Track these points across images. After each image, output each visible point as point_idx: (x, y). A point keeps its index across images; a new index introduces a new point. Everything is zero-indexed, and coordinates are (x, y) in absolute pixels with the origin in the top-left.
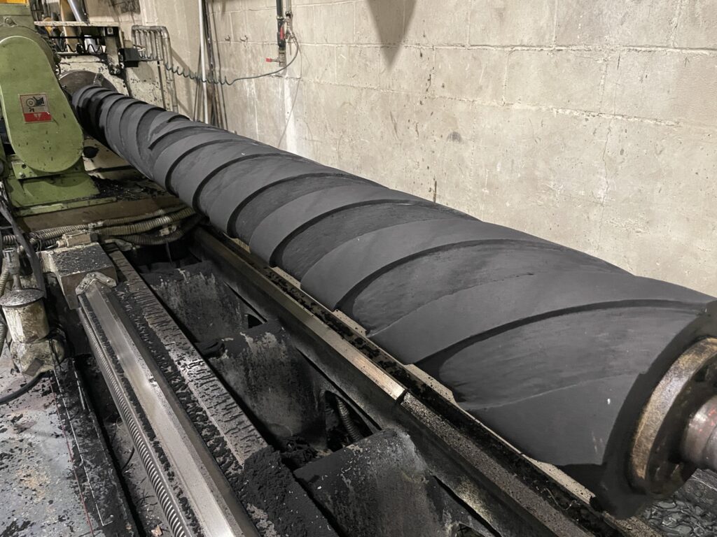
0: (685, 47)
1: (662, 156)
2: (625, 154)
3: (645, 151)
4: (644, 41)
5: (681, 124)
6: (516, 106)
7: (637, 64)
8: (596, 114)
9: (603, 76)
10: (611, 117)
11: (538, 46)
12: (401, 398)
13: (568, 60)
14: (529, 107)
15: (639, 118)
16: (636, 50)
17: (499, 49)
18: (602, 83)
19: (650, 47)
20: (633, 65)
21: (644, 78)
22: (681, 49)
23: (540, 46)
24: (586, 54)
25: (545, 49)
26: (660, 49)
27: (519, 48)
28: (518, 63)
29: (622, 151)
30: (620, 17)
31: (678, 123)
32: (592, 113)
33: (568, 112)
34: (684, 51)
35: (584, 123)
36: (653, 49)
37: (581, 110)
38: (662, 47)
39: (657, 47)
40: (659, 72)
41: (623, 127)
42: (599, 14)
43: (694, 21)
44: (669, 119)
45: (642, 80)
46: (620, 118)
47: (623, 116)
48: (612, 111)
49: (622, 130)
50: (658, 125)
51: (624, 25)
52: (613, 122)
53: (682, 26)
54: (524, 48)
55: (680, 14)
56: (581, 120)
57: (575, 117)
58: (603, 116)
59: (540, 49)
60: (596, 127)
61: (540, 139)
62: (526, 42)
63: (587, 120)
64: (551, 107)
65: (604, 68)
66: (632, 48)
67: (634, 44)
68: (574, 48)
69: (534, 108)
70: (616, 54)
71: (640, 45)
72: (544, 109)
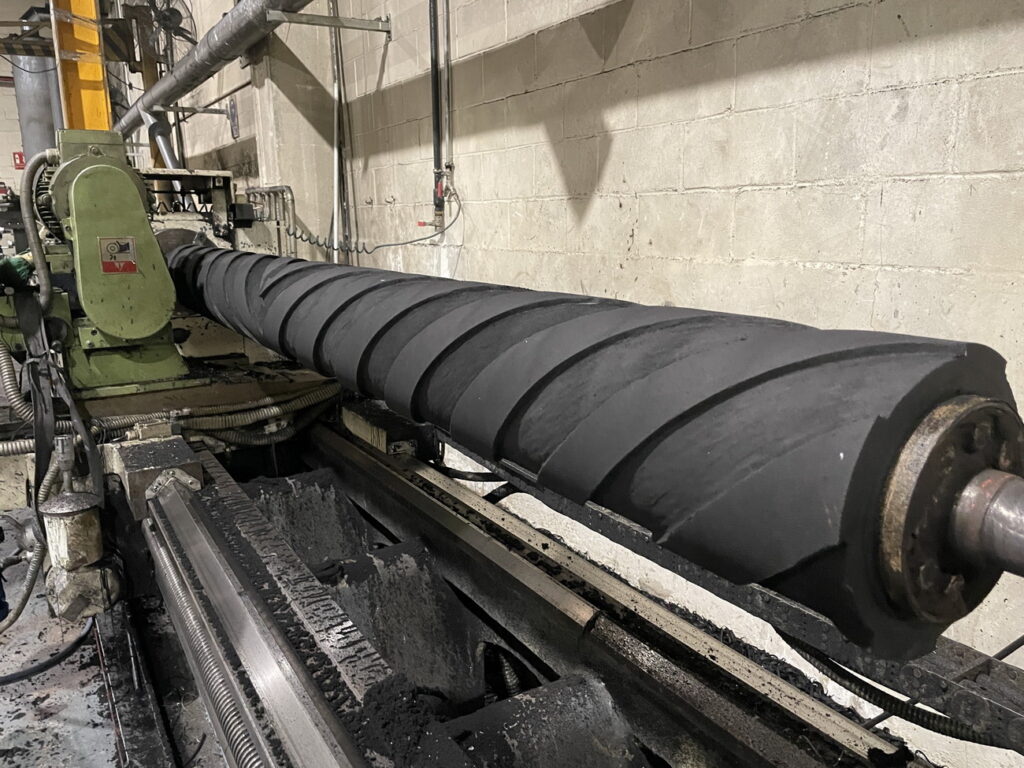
0: (968, 170)
1: (951, 316)
2: (900, 316)
3: (927, 310)
4: (913, 168)
5: (973, 271)
6: (749, 262)
7: (905, 198)
8: (856, 266)
9: (863, 217)
10: (877, 268)
11: (773, 184)
12: (592, 623)
13: (814, 199)
14: (766, 262)
15: (915, 267)
16: (904, 180)
17: (723, 191)
18: (862, 225)
19: (922, 174)
20: (901, 199)
21: (918, 215)
22: (964, 174)
23: (776, 184)
24: (838, 190)
25: (782, 187)
26: (935, 176)
27: (749, 188)
28: (748, 207)
29: (896, 313)
30: (879, 140)
31: (969, 271)
32: (852, 266)
33: (818, 265)
34: (967, 177)
35: (841, 277)
36: (926, 177)
37: (836, 262)
38: (938, 174)
39: (931, 174)
40: (936, 206)
41: (894, 281)
42: (851, 139)
43: (977, 138)
44: (956, 266)
45: (914, 218)
46: (889, 269)
47: (893, 266)
48: (878, 260)
49: (894, 285)
50: (941, 275)
51: (885, 150)
52: (880, 273)
53: (962, 145)
54: (755, 188)
55: (957, 131)
56: (837, 275)
57: (829, 272)
58: (867, 267)
59: (776, 187)
60: (858, 282)
61: (783, 304)
62: (757, 180)
63: (845, 274)
64: (795, 260)
65: (863, 205)
66: (899, 178)
67: (901, 173)
68: (821, 183)
69: (773, 264)
70: (878, 187)
71: (908, 173)
72: (786, 264)
